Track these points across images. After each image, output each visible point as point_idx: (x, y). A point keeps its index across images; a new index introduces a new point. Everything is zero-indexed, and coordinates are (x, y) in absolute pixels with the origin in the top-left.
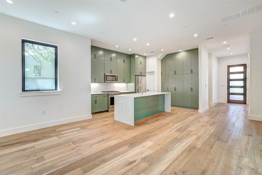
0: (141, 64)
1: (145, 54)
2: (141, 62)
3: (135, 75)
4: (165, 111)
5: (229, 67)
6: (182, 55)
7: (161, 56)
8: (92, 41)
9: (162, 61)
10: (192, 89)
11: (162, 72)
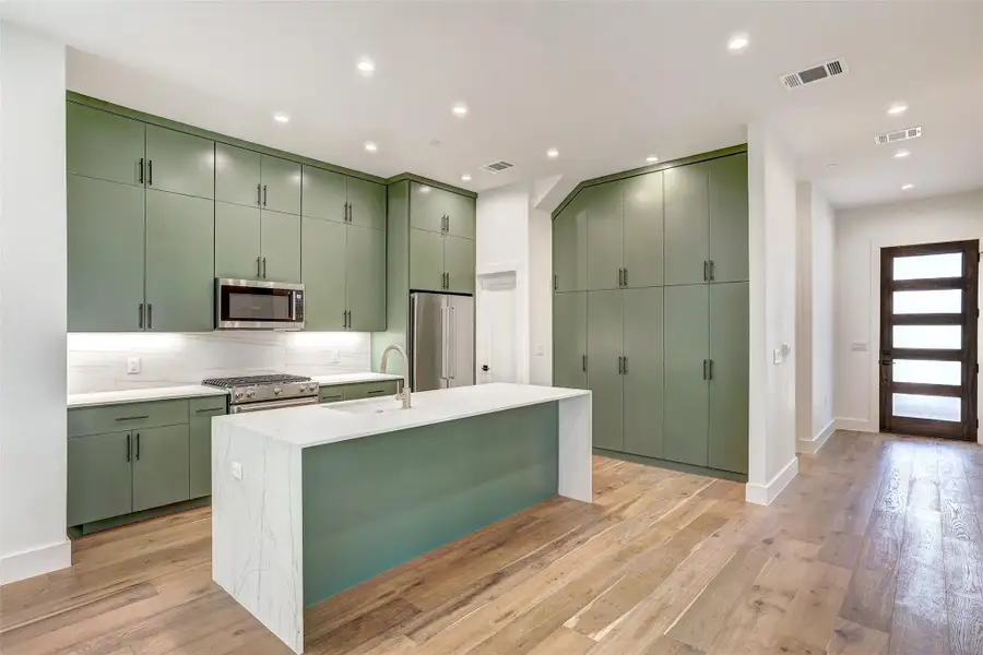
0: (446, 228)
1: (466, 178)
2: (446, 220)
3: (412, 291)
4: (562, 491)
5: (888, 254)
6: (661, 188)
7: (552, 189)
8: (75, 58)
9: (555, 216)
10: (709, 370)
11: (555, 277)
